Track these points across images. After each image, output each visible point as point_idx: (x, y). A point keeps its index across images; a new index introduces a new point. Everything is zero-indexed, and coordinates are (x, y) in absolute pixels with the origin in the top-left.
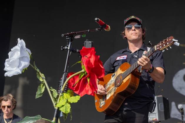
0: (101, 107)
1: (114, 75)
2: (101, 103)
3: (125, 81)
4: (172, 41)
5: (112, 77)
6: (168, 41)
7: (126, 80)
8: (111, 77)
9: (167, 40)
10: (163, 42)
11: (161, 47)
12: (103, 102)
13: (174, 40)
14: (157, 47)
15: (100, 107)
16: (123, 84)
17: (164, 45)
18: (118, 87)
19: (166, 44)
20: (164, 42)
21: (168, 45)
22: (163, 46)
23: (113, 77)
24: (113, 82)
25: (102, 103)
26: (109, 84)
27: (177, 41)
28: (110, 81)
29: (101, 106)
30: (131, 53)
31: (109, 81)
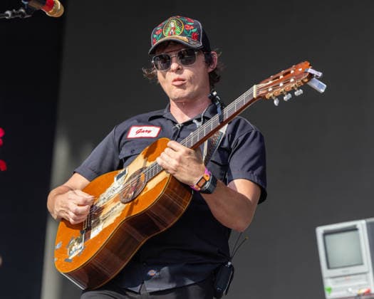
0: (71, 260)
1: (124, 173)
2: (71, 250)
3: (151, 185)
4: (306, 72)
5: (115, 179)
6: (293, 75)
7: (156, 184)
8: (113, 181)
9: (292, 72)
10: (278, 77)
11: (271, 90)
12: (79, 247)
13: (311, 70)
14: (258, 90)
15: (67, 260)
16: (144, 193)
17: (281, 85)
18: (130, 202)
19: (287, 82)
20: (281, 77)
21: (292, 83)
22: (276, 87)
23: (120, 180)
24: (116, 192)
25: (77, 249)
26: (104, 198)
27: (320, 74)
28: (109, 189)
29: (70, 258)
30: (175, 123)
31: (105, 192)
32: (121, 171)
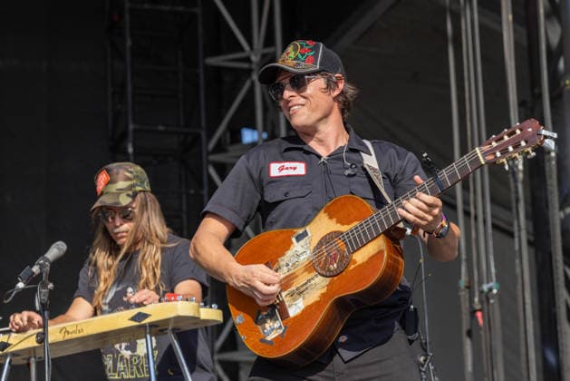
0: (271, 343)
1: (305, 234)
2: (264, 328)
3: (361, 256)
4: (540, 135)
6: (521, 136)
7: (367, 256)
8: (291, 242)
9: (518, 132)
10: (502, 138)
11: (498, 154)
12: (277, 326)
14: (484, 154)
15: (263, 341)
16: (353, 266)
17: (511, 149)
18: (335, 276)
19: (517, 146)
20: (506, 138)
21: (525, 147)
22: (505, 151)
23: (302, 242)
24: (303, 258)
26: (287, 265)
27: (555, 135)
28: (289, 253)
29: (268, 339)
31: (284, 255)
32: (301, 231)
